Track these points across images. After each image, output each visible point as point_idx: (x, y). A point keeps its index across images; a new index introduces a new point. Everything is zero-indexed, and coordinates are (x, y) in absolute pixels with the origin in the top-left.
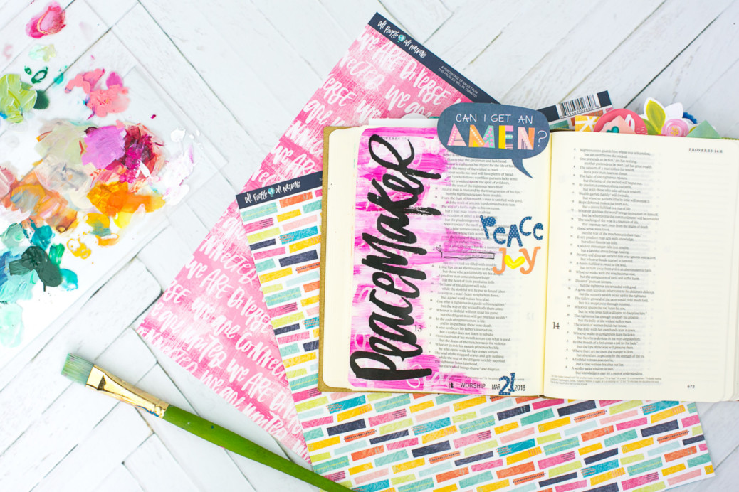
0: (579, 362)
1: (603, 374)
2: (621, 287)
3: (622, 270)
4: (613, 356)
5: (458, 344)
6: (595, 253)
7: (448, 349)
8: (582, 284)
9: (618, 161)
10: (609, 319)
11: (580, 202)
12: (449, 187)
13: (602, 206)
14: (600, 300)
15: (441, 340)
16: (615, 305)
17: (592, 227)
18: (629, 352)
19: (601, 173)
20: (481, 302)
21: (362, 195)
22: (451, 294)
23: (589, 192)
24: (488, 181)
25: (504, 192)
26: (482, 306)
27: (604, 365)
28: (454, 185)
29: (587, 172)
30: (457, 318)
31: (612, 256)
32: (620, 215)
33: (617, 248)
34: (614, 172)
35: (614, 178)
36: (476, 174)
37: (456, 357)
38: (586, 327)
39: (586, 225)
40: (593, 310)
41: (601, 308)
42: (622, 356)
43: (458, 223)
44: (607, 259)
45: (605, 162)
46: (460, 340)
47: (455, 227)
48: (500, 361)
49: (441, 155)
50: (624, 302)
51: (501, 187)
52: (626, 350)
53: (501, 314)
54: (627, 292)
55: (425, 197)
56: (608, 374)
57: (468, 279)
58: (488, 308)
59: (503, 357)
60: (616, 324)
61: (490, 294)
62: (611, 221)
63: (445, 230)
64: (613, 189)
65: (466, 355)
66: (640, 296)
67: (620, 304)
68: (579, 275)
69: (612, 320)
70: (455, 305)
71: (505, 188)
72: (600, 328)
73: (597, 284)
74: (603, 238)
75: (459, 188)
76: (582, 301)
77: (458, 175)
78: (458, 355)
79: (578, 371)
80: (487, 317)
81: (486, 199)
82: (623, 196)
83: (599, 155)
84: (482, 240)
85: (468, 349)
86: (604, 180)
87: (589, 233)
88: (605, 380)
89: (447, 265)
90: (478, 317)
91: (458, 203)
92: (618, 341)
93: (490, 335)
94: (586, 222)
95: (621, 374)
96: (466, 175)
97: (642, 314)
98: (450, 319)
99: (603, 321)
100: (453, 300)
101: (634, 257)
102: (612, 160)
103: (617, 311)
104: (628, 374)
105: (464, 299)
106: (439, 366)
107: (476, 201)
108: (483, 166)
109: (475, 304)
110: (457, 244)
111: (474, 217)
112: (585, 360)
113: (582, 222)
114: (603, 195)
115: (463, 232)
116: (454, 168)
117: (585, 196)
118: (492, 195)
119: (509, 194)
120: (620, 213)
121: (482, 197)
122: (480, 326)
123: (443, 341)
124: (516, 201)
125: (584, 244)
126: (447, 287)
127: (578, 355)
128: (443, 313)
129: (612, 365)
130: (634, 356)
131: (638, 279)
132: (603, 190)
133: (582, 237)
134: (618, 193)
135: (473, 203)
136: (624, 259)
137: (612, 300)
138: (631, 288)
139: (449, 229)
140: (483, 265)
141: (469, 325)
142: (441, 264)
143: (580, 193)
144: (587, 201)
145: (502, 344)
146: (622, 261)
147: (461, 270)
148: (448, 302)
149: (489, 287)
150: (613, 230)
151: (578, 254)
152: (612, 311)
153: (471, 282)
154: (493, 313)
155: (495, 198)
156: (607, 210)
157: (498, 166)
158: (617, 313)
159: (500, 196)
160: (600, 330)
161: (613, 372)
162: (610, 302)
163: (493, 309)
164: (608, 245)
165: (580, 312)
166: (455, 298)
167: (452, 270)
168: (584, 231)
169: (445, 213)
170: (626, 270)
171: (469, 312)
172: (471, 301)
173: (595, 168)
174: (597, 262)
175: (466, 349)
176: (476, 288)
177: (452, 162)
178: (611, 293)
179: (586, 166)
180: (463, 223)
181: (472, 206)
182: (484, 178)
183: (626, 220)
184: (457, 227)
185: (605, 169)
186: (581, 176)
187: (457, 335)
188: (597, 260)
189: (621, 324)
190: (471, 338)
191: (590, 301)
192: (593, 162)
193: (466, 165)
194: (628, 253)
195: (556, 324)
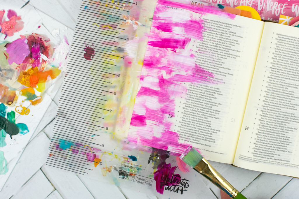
0: (256, 150)
1: (268, 158)
2: (286, 113)
3: (288, 104)
4: (275, 150)
5: (191, 128)
6: (275, 92)
7: (184, 130)
8: (265, 108)
9: (297, 43)
10: (276, 130)
11: (271, 63)
12: (202, 42)
13: (284, 67)
14: (273, 118)
15: (182, 125)
16: (281, 122)
17: (276, 78)
18: (284, 149)
19: (286, 48)
20: (208, 108)
21: (152, 37)
22: (192, 100)
23: (278, 58)
24: (224, 42)
25: (231, 50)
26: (208, 110)
27: (269, 154)
28: (204, 41)
29: (278, 47)
30: (193, 114)
31: (284, 95)
32: (293, 74)
33: (287, 91)
34: (294, 49)
35: (293, 52)
36: (217, 37)
37: (189, 135)
38: (263, 132)
39: (273, 76)
40: (269, 123)
41: (273, 123)
42: (280, 151)
43: (203, 62)
44: (281, 96)
45: (289, 43)
46: (192, 126)
47: (201, 64)
48: (212, 142)
49: (201, 23)
50: (286, 121)
51: (230, 47)
52: (283, 147)
53: (217, 116)
54: (289, 116)
55: (187, 45)
56: (271, 159)
57: (203, 94)
58: (211, 112)
59: (214, 140)
60: (280, 132)
61: (213, 104)
62: (287, 76)
63: (195, 65)
64: (291, 58)
65: (194, 135)
66: (296, 119)
67: (284, 122)
68: (264, 103)
69: (278, 130)
70: (193, 107)
71: (232, 48)
72: (271, 133)
73: (273, 109)
74: (281, 85)
75: (207, 43)
76: (263, 117)
77: (208, 36)
78: (190, 134)
79: (255, 155)
80: (209, 117)
81: (221, 52)
82: (296, 63)
83: (286, 39)
84: (214, 74)
85: (196, 132)
86: (287, 52)
87: (274, 81)
88: (269, 162)
89: (192, 84)
90: (205, 116)
91: (205, 51)
92: (280, 142)
93: (209, 126)
94: (273, 75)
95: (278, 160)
96: (212, 37)
97: (295, 129)
98: (189, 114)
99: (273, 130)
100: (193, 104)
101: (296, 98)
102: (293, 42)
103: (282, 126)
104: (282, 160)
105: (198, 104)
106: (178, 139)
107: (215, 52)
108: (222, 33)
109: (204, 108)
110: (200, 74)
111: (212, 60)
112: (259, 150)
113: (271, 74)
114: (285, 61)
115: (205, 67)
116: (206, 32)
117: (275, 60)
118: (224, 51)
119: (234, 51)
120: (292, 72)
121: (219, 51)
122: (205, 120)
123: (183, 125)
124: (237, 56)
125: (270, 86)
126: (190, 96)
127: (256, 146)
128: (186, 110)
129: (274, 154)
130: (287, 151)
131: (296, 110)
132: (285, 58)
133: (269, 82)
134: (293, 61)
135: (213, 53)
136: (290, 98)
137: (280, 119)
138: (291, 114)
139: (197, 65)
140: (212, 88)
141: (199, 119)
142: (189, 83)
143: (272, 58)
144: (275, 63)
145: (215, 133)
146: (289, 99)
147: (200, 89)
148: (189, 104)
149: (213, 100)
150: (287, 81)
151: (265, 91)
152: (279, 125)
153: (204, 96)
154: (213, 115)
155: (225, 52)
156: (286, 70)
157: (230, 35)
158: (282, 127)
159: (228, 52)
160: (270, 135)
161: (274, 158)
162: (279, 120)
163: (213, 113)
164: (283, 89)
165: (261, 123)
166: (194, 103)
167: (195, 87)
168: (271, 79)
169: (197, 56)
170: (291, 104)
171: (200, 112)
172: (202, 106)
173: (283, 45)
174: (275, 97)
175: (195, 132)
176: (206, 100)
177: (206, 28)
178: (280, 116)
179: (278, 43)
180: (205, 63)
181: (212, 54)
182: (222, 40)
183: (295, 77)
184: (202, 64)
185: (289, 46)
186: (275, 48)
187: (191, 123)
188: (275, 96)
189: (282, 133)
190: (198, 126)
191: (268, 118)
192: (282, 42)
193: (213, 31)
194: (293, 95)
195: (247, 127)
